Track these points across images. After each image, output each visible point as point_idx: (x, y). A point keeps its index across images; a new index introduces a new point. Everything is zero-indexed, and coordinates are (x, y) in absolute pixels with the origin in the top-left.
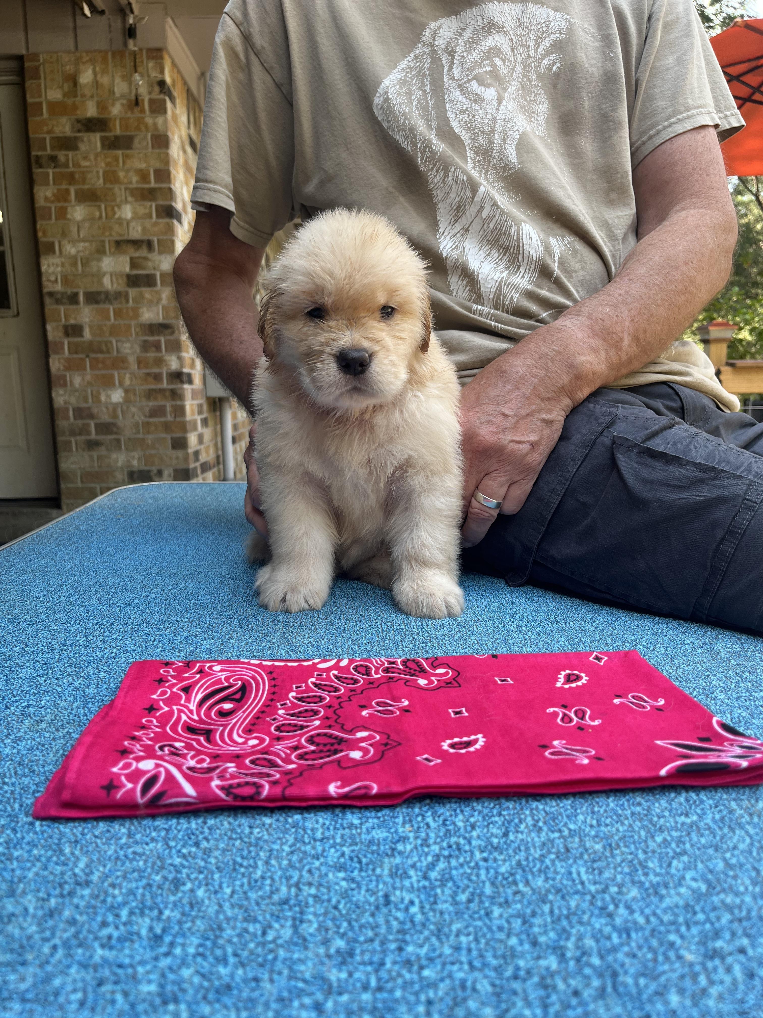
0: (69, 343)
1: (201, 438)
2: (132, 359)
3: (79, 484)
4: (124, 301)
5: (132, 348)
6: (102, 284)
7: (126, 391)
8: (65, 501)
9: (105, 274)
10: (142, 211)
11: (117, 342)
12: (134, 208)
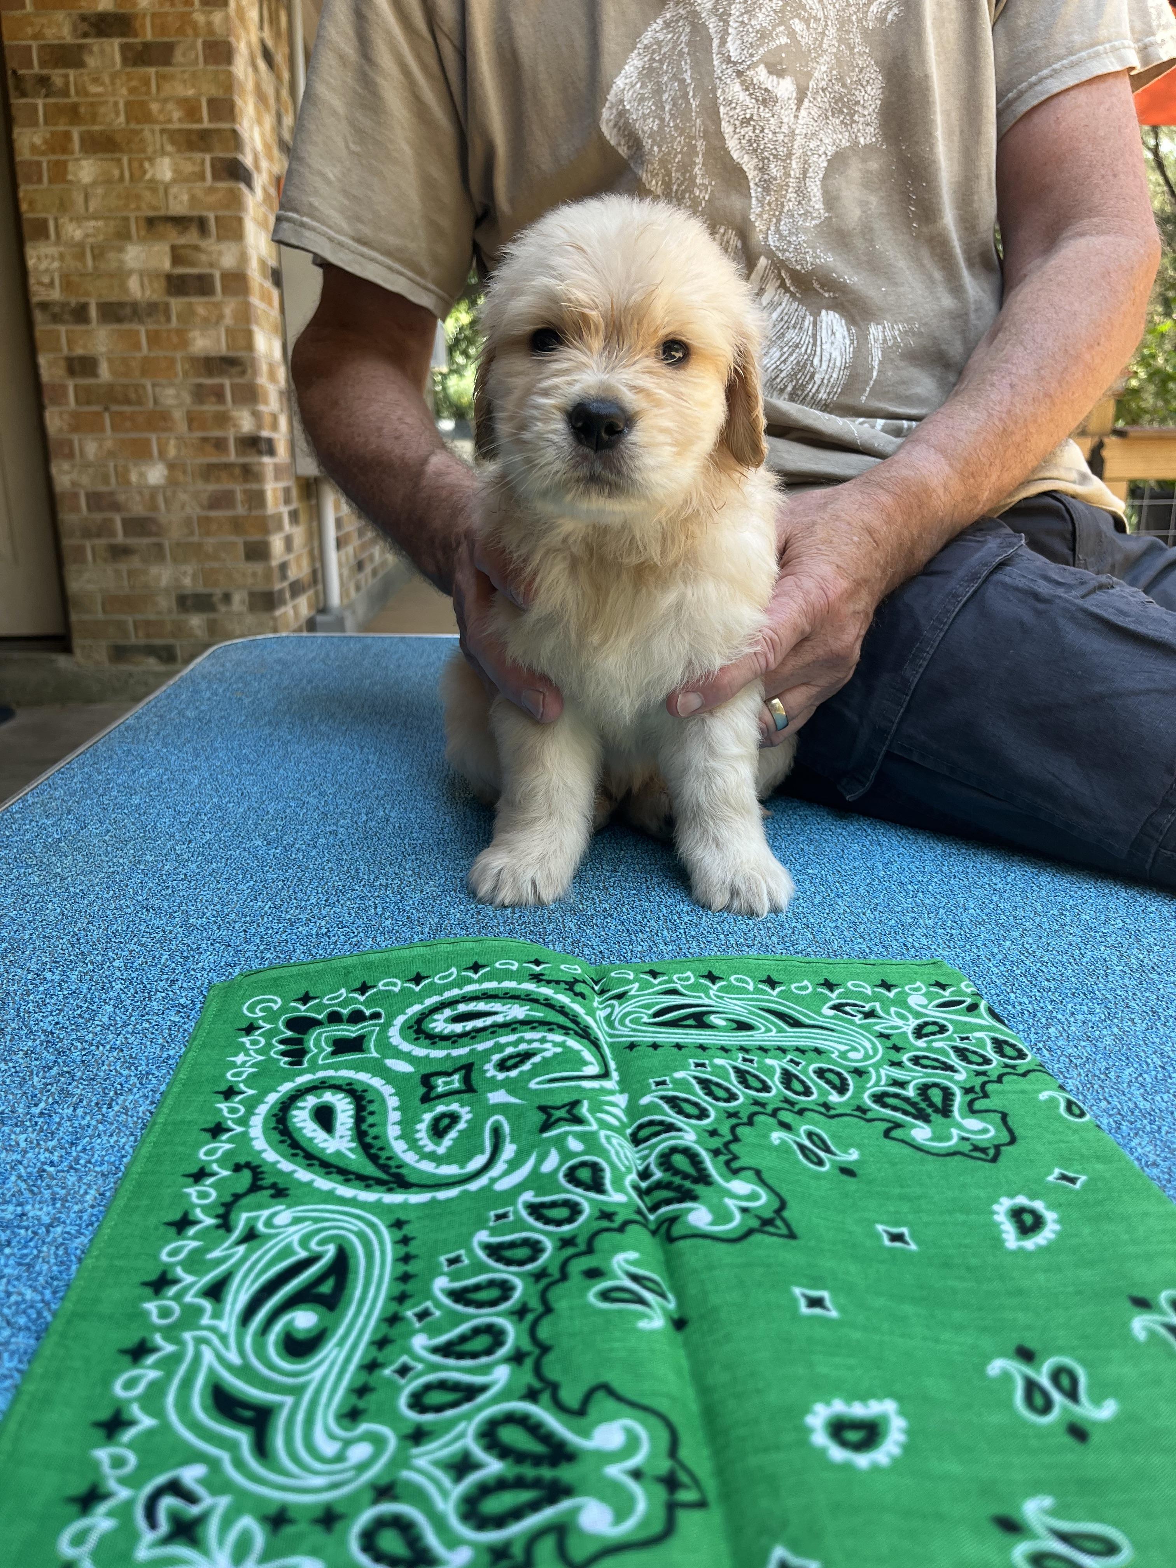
0: (76, 387)
1: (288, 542)
2: (178, 415)
3: (100, 616)
4: (163, 319)
5: (177, 396)
6: (125, 289)
7: (171, 467)
8: (77, 642)
9: (130, 272)
10: (188, 168)
11: (154, 385)
12: (176, 164)
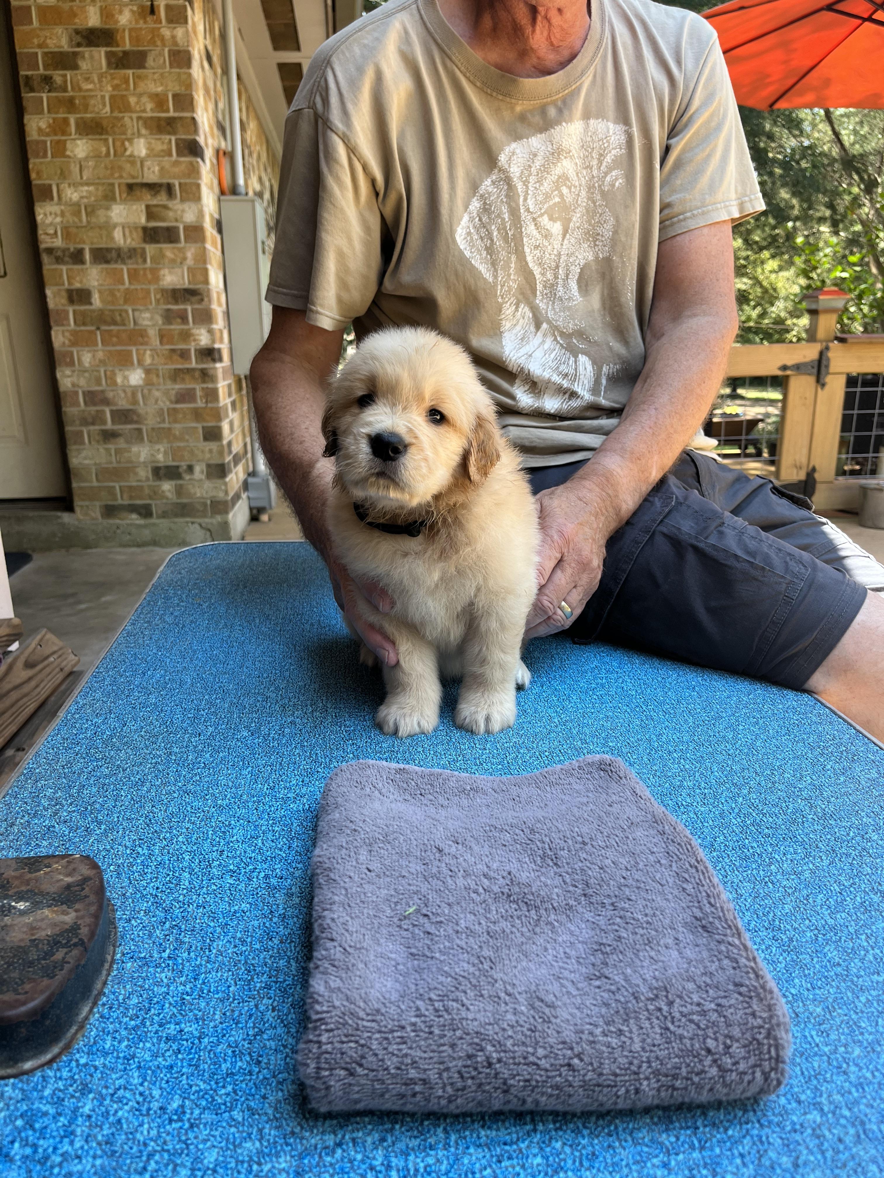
0: (74, 312)
1: (232, 426)
2: (152, 333)
3: (95, 484)
4: (140, 260)
5: (152, 319)
6: (112, 239)
7: (148, 372)
8: (78, 503)
9: (115, 226)
10: (159, 147)
11: (133, 310)
12: (150, 143)
